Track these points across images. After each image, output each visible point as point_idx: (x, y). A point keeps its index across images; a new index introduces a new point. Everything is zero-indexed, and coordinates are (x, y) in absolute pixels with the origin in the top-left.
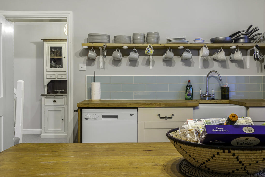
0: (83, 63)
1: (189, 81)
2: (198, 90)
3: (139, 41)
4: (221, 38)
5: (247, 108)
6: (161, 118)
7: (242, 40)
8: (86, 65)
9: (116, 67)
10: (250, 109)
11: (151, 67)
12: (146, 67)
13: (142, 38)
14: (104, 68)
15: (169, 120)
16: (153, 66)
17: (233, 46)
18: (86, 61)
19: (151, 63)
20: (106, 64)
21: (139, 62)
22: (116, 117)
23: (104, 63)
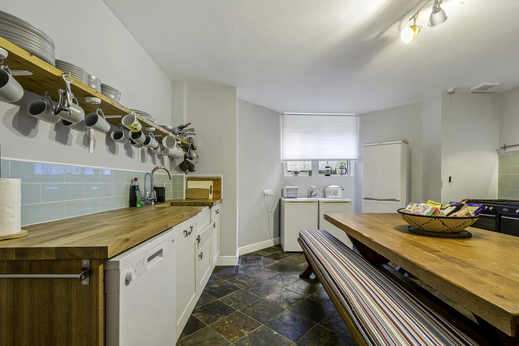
1: (136, 180)
5: (210, 207)
19: (92, 142)
21: (72, 136)
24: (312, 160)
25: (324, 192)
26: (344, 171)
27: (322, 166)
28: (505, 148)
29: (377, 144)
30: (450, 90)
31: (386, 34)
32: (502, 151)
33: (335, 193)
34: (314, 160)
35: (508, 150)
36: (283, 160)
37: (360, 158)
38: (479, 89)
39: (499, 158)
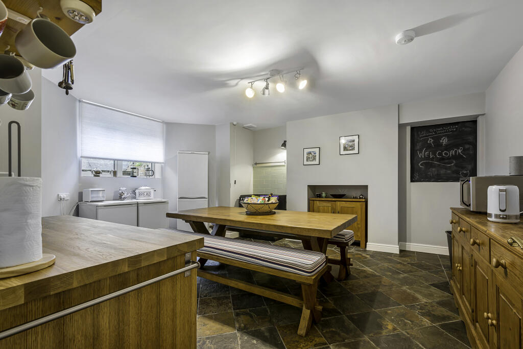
24: (114, 160)
25: (134, 192)
26: (151, 173)
27: (127, 167)
28: (256, 164)
29: (190, 152)
30: (235, 123)
31: (228, 82)
32: (255, 166)
33: (148, 194)
34: (118, 160)
35: (257, 165)
36: (81, 157)
37: (166, 162)
38: (247, 127)
39: (254, 170)
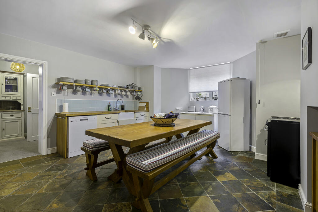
0: (55, 92)
1: (110, 103)
2: (113, 106)
3: (89, 83)
4: (123, 86)
5: (135, 113)
6: (106, 119)
7: (129, 88)
8: (56, 93)
9: (75, 95)
10: (136, 113)
11: (93, 96)
12: (90, 96)
13: (91, 82)
14: (67, 95)
15: (109, 119)
16: (94, 95)
17: (127, 90)
18: (56, 91)
19: (93, 94)
20: (68, 94)
21: (87, 93)
22: (87, 120)
23: (68, 92)
33: (211, 110)
